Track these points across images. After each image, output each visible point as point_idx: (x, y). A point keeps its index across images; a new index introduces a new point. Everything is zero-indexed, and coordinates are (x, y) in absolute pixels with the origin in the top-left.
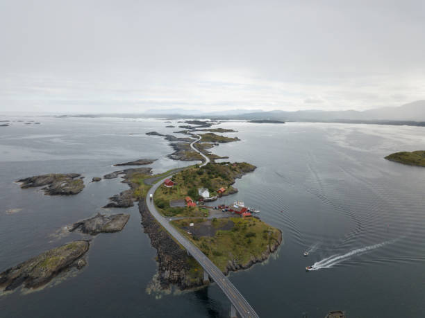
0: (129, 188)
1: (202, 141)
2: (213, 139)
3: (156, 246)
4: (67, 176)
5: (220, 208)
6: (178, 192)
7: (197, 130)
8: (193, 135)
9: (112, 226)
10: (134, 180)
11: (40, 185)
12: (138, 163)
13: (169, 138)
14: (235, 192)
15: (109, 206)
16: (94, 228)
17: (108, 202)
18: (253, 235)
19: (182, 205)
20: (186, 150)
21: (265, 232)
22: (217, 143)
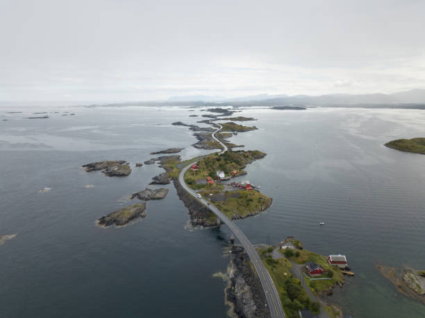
0: (165, 171)
1: (222, 130)
2: (233, 128)
3: (188, 206)
4: (117, 162)
5: (231, 184)
6: (201, 173)
7: (219, 119)
8: (215, 125)
9: (158, 195)
10: (167, 165)
11: (100, 169)
12: (169, 151)
13: (193, 128)
14: (246, 174)
15: (153, 183)
16: (146, 197)
17: (152, 181)
18: (251, 200)
19: (204, 182)
20: (209, 140)
21: (260, 198)
22: (236, 132)
